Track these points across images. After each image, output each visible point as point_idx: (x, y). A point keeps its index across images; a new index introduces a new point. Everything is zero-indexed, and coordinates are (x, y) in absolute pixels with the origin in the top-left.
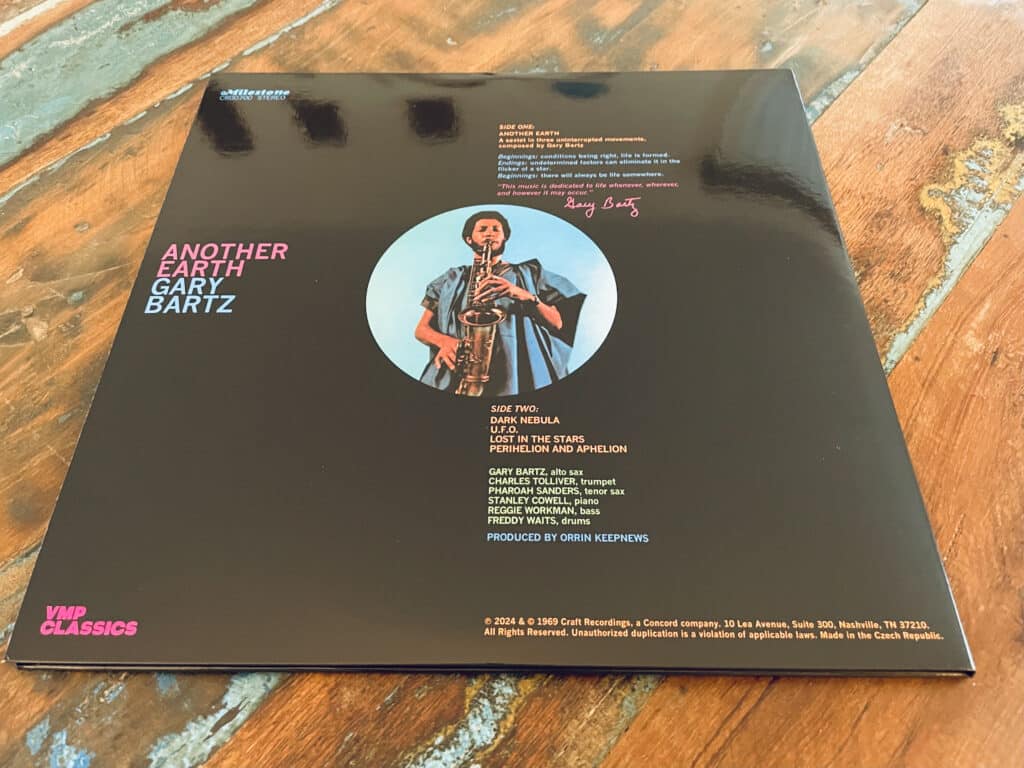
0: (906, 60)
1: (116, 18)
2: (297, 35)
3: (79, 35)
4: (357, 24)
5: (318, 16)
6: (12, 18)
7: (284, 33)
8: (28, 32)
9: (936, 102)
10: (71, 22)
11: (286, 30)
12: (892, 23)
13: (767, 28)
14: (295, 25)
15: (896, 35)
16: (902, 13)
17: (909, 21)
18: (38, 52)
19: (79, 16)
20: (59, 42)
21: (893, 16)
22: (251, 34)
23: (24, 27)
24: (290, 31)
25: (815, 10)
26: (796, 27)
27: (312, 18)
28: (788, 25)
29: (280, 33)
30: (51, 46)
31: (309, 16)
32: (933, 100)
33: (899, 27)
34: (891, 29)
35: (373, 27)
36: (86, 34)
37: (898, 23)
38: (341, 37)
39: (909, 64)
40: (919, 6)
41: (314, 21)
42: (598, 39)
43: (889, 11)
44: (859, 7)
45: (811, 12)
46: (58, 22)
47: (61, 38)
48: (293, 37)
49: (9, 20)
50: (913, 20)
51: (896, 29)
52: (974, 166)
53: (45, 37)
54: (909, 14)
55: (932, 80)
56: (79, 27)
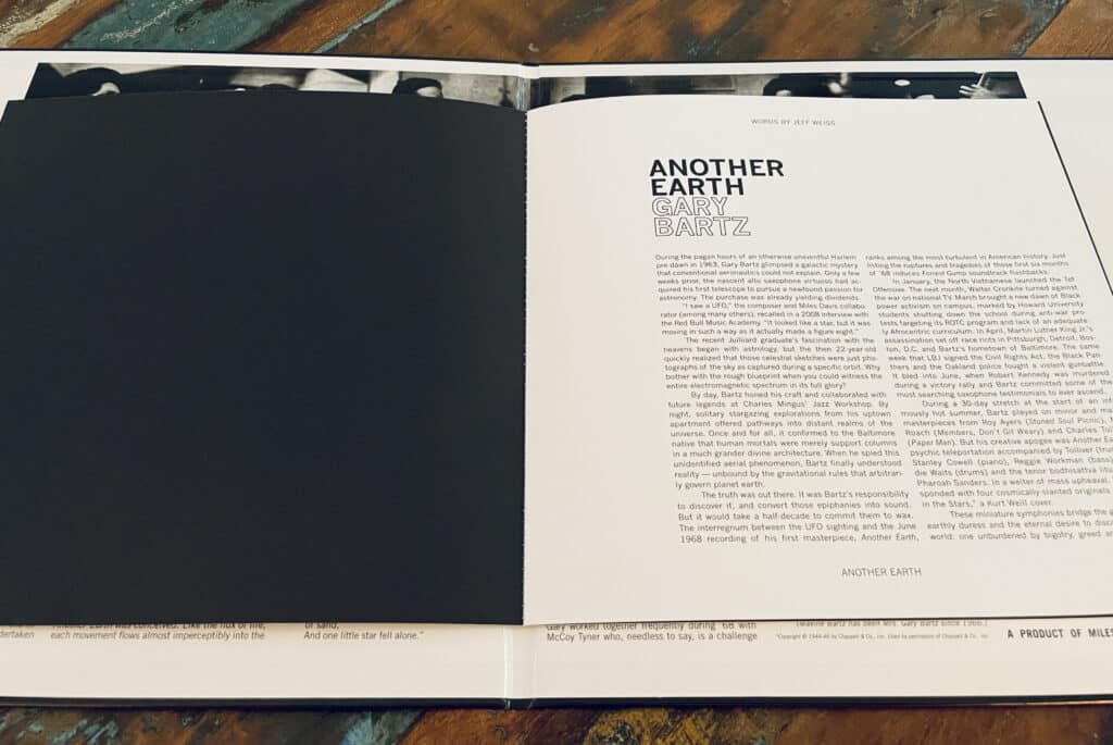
1: (173, 6)
2: (368, 34)
4: (434, 21)
5: (390, 10)
7: (354, 30)
11: (356, 27)
13: (877, 44)
14: (365, 22)
17: (1036, 39)
22: (318, 32)
24: (361, 28)
25: (933, 21)
27: (384, 13)
28: (901, 40)
29: (350, 30)
31: (381, 11)
33: (1023, 47)
35: (450, 27)
36: (140, 25)
37: (1022, 41)
38: (414, 39)
40: (1048, 20)
41: (387, 17)
42: (693, 49)
45: (927, 26)
48: (364, 36)
50: (1040, 38)
51: (1020, 48)
56: (133, 17)
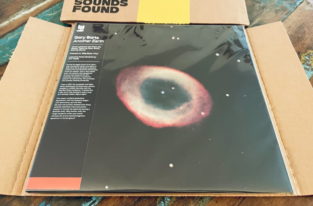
0: (289, 26)
3: (54, 12)
6: (34, 6)
8: (39, 11)
9: (297, 39)
10: (51, 8)
12: (285, 15)
15: (286, 18)
16: (289, 12)
18: (42, 17)
19: (53, 7)
20: (48, 14)
21: (286, 12)
23: (38, 9)
26: (257, 15)
30: (45, 15)
32: (296, 38)
34: (285, 16)
39: (289, 27)
43: (285, 11)
44: (276, 10)
46: (47, 8)
47: (49, 13)
49: (33, 7)
52: (307, 58)
53: (44, 12)
54: (291, 12)
55: (296, 32)
